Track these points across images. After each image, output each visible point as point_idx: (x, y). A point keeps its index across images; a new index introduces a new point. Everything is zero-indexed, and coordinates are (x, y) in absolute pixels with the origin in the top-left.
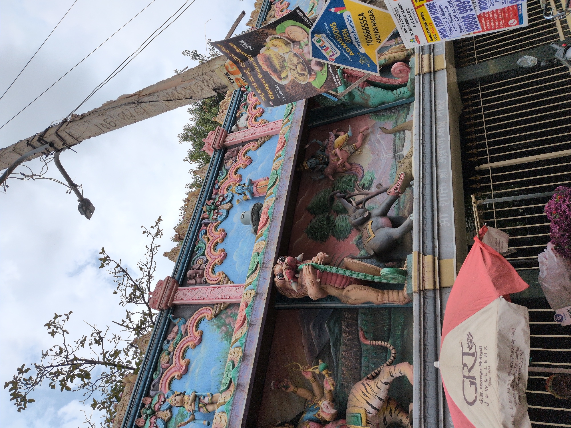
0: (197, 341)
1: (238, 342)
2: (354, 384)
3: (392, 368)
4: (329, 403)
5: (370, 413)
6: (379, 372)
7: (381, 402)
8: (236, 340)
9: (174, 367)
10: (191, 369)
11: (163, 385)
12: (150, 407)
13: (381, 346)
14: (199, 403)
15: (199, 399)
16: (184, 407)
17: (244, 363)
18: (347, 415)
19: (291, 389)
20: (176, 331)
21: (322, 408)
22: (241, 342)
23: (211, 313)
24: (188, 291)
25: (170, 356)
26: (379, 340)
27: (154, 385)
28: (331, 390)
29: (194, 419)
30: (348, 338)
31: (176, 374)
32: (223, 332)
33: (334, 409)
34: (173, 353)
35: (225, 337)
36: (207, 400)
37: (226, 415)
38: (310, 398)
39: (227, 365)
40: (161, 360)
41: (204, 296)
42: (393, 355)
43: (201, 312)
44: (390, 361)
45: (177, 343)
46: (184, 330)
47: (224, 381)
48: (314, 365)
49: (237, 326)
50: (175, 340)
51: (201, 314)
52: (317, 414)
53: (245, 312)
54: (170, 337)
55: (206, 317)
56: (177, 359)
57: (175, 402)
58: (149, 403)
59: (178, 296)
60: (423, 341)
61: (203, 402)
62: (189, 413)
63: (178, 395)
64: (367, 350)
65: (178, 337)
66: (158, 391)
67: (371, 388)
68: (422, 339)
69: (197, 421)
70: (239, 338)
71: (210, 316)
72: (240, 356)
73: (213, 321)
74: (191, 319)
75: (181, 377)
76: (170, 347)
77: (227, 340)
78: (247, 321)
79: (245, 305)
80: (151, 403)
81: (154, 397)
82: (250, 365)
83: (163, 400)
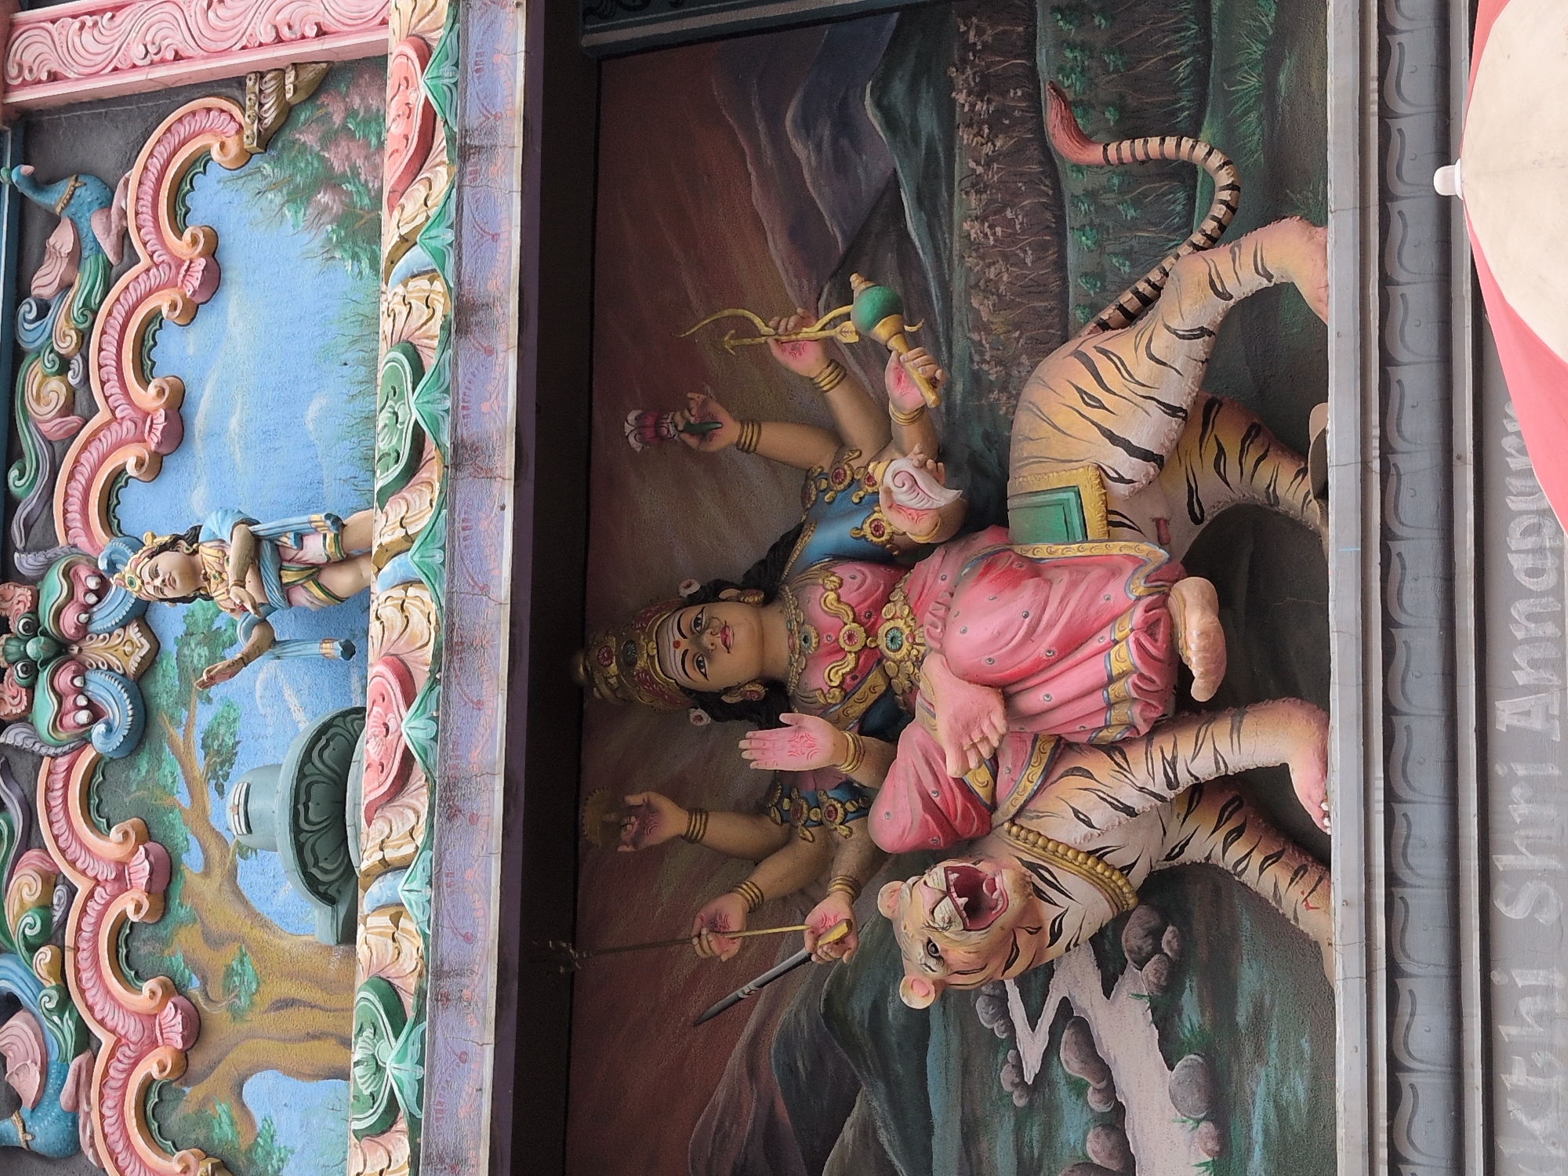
0: (195, 281)
1: (416, 251)
2: (1034, 366)
3: (1220, 257)
4: (922, 465)
5: (1121, 479)
6: (1158, 289)
7: (1175, 423)
8: (404, 239)
9: (107, 425)
10: (200, 418)
11: (75, 516)
12: (34, 628)
13: (1163, 161)
14: (281, 569)
15: (277, 549)
16: (208, 597)
17: (468, 344)
18: (1010, 504)
19: (730, 432)
20: (68, 247)
21: (889, 492)
22: (433, 243)
23: (233, 126)
24: (77, 24)
25: (73, 379)
26: (1145, 134)
27: (28, 527)
28: (923, 409)
29: (270, 644)
30: (988, 149)
31: (128, 458)
32: (325, 218)
33: (948, 486)
34: (86, 360)
35: (340, 243)
36: (316, 549)
37: (426, 596)
38: (826, 463)
39: (382, 369)
40: (31, 405)
41: (177, 39)
42: (1226, 195)
43: (183, 131)
44: (1210, 226)
45: (90, 311)
46: (113, 237)
47: (383, 445)
48: (828, 309)
49: (392, 169)
50: (76, 298)
51: (183, 143)
52: (866, 526)
53: (424, 92)
54: (44, 282)
55: (215, 153)
56: (113, 387)
57: (158, 582)
58: (23, 608)
59: (28, 58)
60: (1375, 97)
61: (299, 562)
62: (241, 622)
63: (163, 548)
64: (1092, 195)
65: (85, 281)
66: (57, 550)
67: (1121, 366)
68: (1374, 85)
69: (291, 649)
70: (417, 229)
71: (233, 148)
72: (439, 314)
73: (259, 170)
74: (134, 174)
75: (155, 466)
76: (58, 333)
77: (355, 257)
78: (441, 134)
79: (413, 55)
80: (34, 609)
81: (42, 578)
82: (501, 347)
83: (92, 584)
